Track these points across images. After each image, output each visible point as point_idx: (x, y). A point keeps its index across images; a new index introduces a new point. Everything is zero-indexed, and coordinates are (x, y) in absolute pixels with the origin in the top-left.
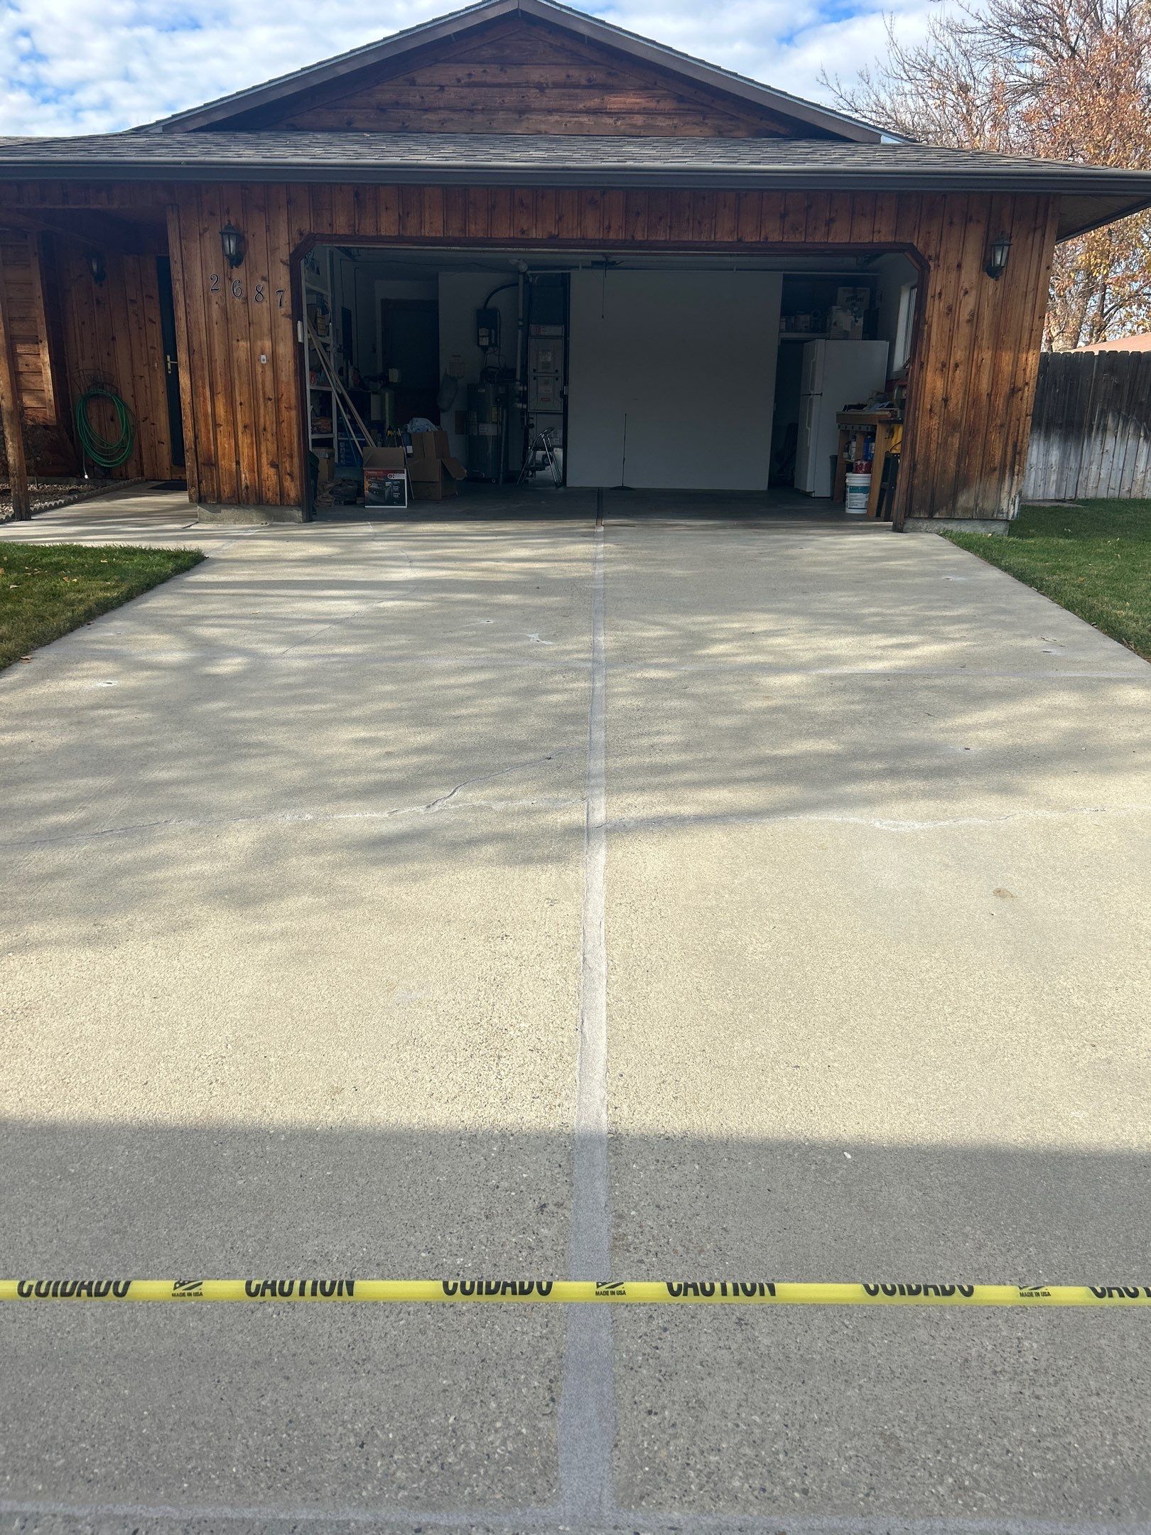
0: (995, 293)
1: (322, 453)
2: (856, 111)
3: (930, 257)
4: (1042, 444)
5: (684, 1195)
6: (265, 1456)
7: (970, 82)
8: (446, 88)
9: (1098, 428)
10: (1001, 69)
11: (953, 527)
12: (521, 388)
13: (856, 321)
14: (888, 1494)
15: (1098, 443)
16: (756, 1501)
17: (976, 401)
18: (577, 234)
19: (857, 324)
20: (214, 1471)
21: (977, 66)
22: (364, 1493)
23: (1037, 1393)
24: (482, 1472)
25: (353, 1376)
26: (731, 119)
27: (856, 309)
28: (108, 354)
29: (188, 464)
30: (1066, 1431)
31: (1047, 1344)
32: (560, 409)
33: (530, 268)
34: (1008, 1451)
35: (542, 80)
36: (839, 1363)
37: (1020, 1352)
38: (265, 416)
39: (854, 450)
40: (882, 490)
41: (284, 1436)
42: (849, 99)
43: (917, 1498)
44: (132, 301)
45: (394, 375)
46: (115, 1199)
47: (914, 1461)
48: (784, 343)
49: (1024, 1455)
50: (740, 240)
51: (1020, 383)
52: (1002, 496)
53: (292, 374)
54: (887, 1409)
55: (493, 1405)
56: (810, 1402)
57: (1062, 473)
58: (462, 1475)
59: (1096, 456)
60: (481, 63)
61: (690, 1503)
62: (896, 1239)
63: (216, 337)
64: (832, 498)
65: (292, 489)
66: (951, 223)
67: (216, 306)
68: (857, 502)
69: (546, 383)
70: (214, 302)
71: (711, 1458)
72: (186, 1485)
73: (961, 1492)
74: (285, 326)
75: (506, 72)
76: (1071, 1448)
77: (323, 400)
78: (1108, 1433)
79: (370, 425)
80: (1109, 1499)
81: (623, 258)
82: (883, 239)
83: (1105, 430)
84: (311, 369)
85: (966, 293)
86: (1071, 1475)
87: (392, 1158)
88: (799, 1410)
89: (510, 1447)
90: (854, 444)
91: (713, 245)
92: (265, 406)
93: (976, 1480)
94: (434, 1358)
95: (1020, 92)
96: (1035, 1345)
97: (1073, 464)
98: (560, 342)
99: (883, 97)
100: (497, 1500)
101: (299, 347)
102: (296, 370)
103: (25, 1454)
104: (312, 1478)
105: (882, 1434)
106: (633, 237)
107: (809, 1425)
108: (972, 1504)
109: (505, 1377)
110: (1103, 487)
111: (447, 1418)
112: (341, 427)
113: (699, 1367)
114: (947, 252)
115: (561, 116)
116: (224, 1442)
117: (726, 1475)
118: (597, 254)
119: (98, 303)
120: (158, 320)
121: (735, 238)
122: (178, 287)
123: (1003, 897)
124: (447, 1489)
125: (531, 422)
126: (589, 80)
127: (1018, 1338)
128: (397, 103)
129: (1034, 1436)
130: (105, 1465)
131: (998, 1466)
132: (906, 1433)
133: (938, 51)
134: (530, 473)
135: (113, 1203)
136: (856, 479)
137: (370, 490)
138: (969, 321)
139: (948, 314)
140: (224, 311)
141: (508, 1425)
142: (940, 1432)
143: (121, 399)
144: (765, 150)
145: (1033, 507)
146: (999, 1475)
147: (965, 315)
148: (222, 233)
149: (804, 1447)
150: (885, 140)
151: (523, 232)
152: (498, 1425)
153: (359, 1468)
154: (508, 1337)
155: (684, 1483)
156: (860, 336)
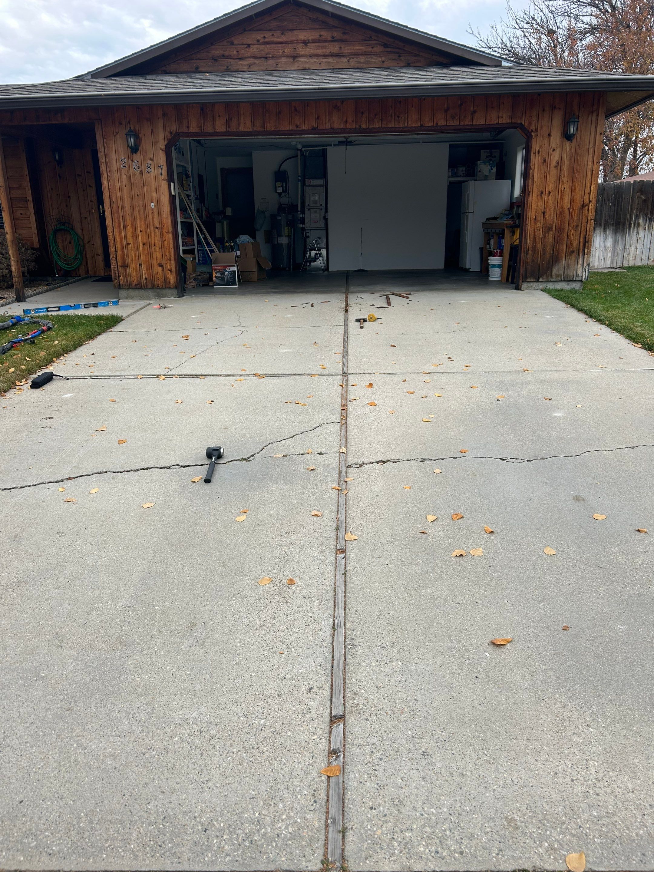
0: (570, 150)
1: (188, 258)
2: (490, 48)
3: (532, 131)
4: (602, 235)
5: (392, 680)
6: (150, 838)
7: (555, 29)
8: (251, 46)
9: (634, 225)
10: (573, 20)
11: (550, 286)
12: (301, 216)
13: (492, 169)
14: (510, 854)
15: (635, 233)
16: (433, 859)
17: (561, 214)
18: (328, 126)
19: (492, 171)
20: (121, 848)
21: (559, 19)
22: (206, 859)
23: (598, 792)
24: (274, 844)
25: (201, 790)
26: (414, 56)
27: (491, 162)
28: (67, 206)
29: (112, 266)
30: (614, 815)
31: (603, 763)
32: (324, 226)
33: (304, 147)
34: (580, 827)
35: (306, 38)
36: (481, 777)
37: (587, 768)
38: (154, 238)
39: (492, 244)
40: (509, 267)
41: (161, 826)
42: (486, 41)
43: (527, 855)
44: (79, 175)
45: (229, 211)
46: (67, 691)
47: (525, 834)
48: (451, 184)
49: (589, 829)
50: (422, 126)
51: (586, 201)
52: (578, 267)
53: (169, 213)
54: (509, 803)
55: (281, 805)
56: (465, 800)
57: (614, 252)
58: (262, 847)
59: (634, 242)
60: (271, 30)
61: (394, 861)
62: (515, 703)
63: (125, 195)
64: (481, 272)
65: (172, 278)
66: (544, 110)
67: (125, 176)
68: (495, 274)
69: (316, 212)
70: (123, 174)
71: (407, 834)
72: (105, 856)
73: (552, 852)
74: (164, 185)
75: (285, 34)
76: (617, 824)
77: (188, 227)
78: (639, 815)
79: (216, 241)
80: (639, 854)
81: (356, 138)
82: (504, 121)
83: (638, 226)
84: (180, 210)
85: (554, 150)
86: (617, 840)
87: (225, 663)
88: (458, 805)
89: (290, 829)
90: (492, 240)
91: (406, 129)
92: (154, 231)
93: (560, 844)
94: (248, 779)
95: (583, 33)
96: (596, 764)
97: (620, 246)
98: (323, 189)
99: (506, 40)
100: (283, 861)
101: (172, 198)
102: (171, 211)
103: (13, 840)
104: (177, 850)
105: (506, 818)
106: (360, 126)
107: (464, 814)
108: (558, 858)
109: (288, 789)
110: (638, 259)
111: (254, 814)
112: (199, 242)
113: (400, 781)
114: (542, 127)
115: (317, 59)
116: (127, 830)
117: (415, 844)
118: (341, 137)
119: (60, 177)
120: (94, 186)
121: (419, 125)
122: (103, 166)
123: (578, 500)
124: (254, 856)
125: (307, 234)
126: (333, 37)
127: (587, 760)
128: (223, 56)
129: (595, 817)
130: (59, 845)
131: (573, 835)
132: (520, 817)
133: (536, 11)
134: (308, 264)
135: (66, 693)
136: (495, 261)
137: (216, 277)
138: (556, 167)
139: (543, 163)
140: (129, 178)
141: (289, 817)
142: (540, 816)
143: (75, 231)
144: (435, 72)
145: (598, 273)
146: (575, 841)
147: (553, 163)
148: (126, 135)
149: (461, 827)
150: (504, 64)
151: (297, 126)
152: (284, 817)
153: (204, 844)
154: (290, 765)
155: (391, 849)
156: (494, 178)
